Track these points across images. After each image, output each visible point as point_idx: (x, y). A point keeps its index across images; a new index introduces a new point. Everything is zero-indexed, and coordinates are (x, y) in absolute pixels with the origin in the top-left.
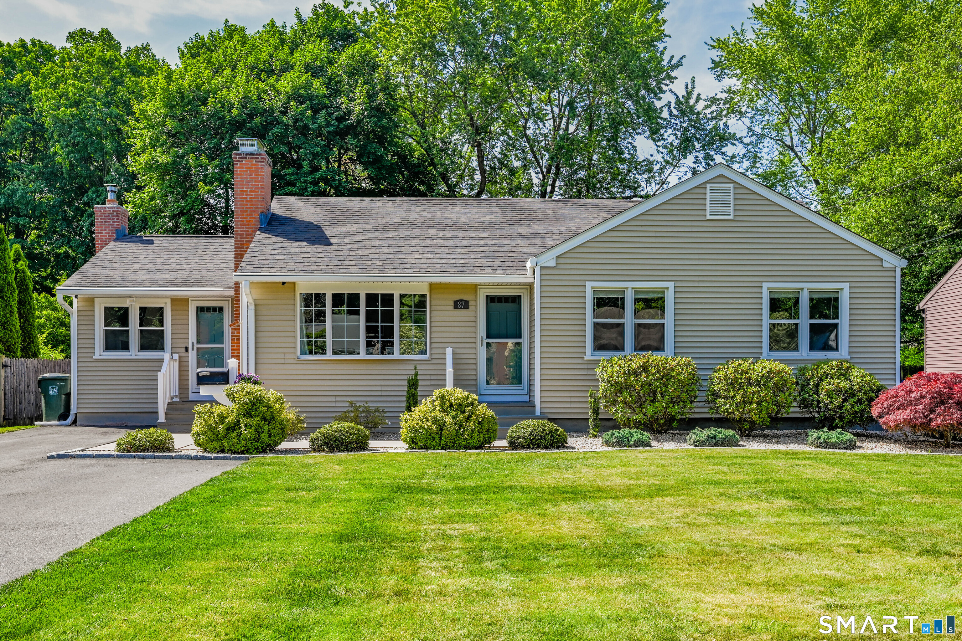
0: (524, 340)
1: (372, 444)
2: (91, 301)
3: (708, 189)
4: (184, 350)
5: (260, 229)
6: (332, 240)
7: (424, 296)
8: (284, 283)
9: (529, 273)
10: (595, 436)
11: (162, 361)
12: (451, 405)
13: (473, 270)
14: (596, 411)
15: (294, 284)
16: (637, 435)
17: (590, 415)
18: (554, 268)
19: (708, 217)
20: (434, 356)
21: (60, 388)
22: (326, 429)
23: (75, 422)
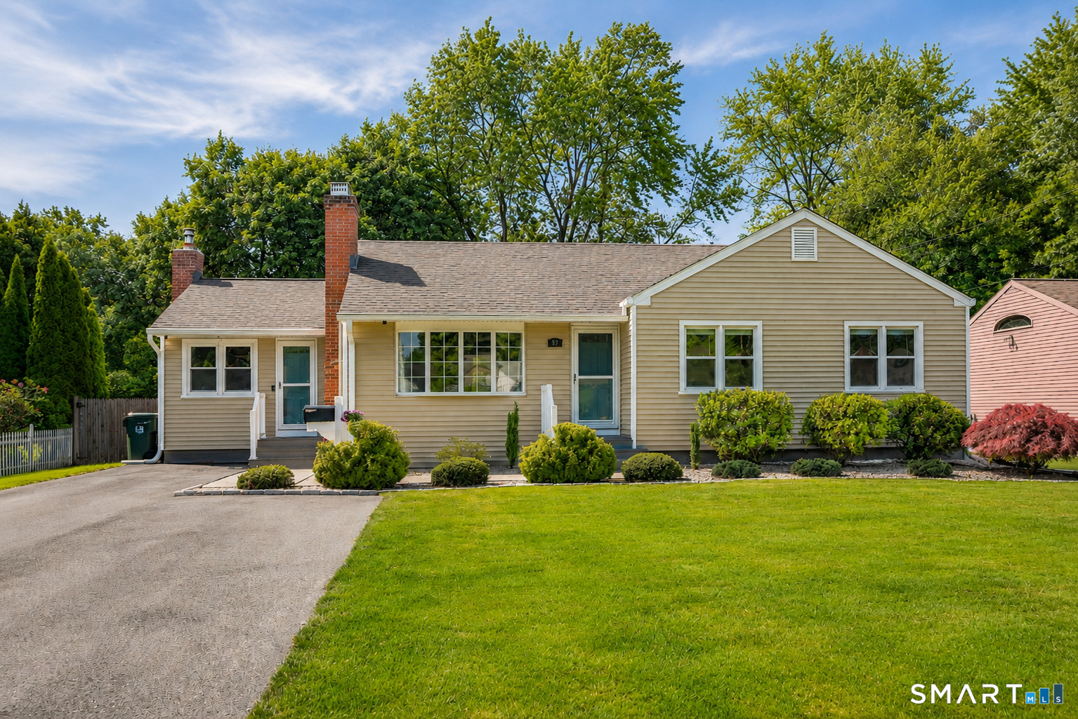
0: (615, 376)
1: (492, 478)
2: (178, 342)
3: (793, 232)
4: (270, 388)
5: (353, 271)
6: (427, 281)
7: (519, 335)
8: (385, 322)
9: (624, 312)
10: (697, 468)
11: (253, 399)
12: (571, 439)
13: (567, 310)
14: (697, 444)
15: (394, 323)
16: (748, 466)
17: (692, 448)
18: (650, 307)
19: (794, 259)
20: (530, 392)
21: (146, 427)
22: (446, 463)
23: (162, 460)
